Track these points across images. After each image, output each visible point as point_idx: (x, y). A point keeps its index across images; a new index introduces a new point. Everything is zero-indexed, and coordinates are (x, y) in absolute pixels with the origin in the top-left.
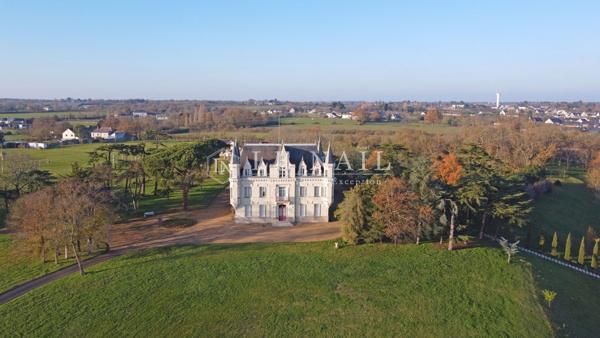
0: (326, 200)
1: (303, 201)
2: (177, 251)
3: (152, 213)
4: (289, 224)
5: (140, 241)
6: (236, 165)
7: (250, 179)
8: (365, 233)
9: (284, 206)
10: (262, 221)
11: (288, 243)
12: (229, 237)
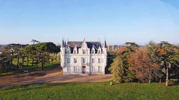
0: (104, 64)
1: (94, 65)
2: (31, 87)
3: (28, 71)
4: (87, 75)
5: (16, 82)
6: (63, 48)
7: (70, 55)
8: (124, 77)
9: (85, 67)
10: (75, 74)
11: (87, 83)
12: (60, 80)
